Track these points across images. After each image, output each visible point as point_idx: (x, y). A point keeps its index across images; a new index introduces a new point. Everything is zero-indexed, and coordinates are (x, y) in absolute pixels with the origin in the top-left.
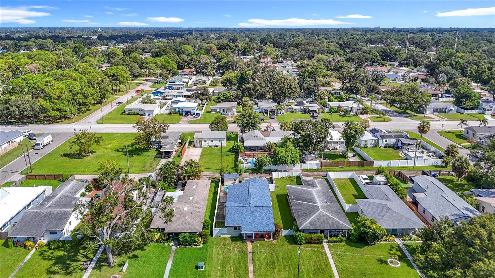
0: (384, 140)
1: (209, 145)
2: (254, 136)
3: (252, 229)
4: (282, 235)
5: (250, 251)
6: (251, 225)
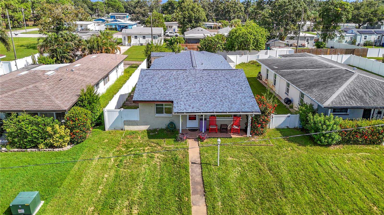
0: (363, 36)
1: (141, 43)
2: (198, 30)
3: (200, 106)
4: (271, 128)
5: (193, 159)
6: (197, 99)
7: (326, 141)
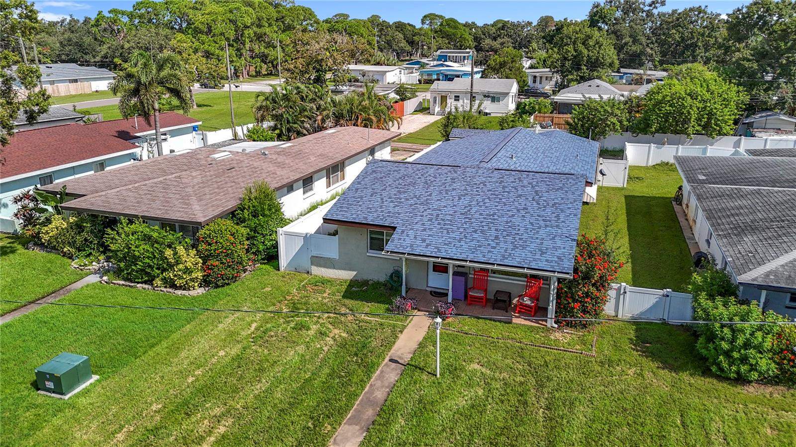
2: (590, 86)
3: (445, 244)
4: (620, 316)
5: (399, 353)
6: (447, 229)
7: (734, 368)
